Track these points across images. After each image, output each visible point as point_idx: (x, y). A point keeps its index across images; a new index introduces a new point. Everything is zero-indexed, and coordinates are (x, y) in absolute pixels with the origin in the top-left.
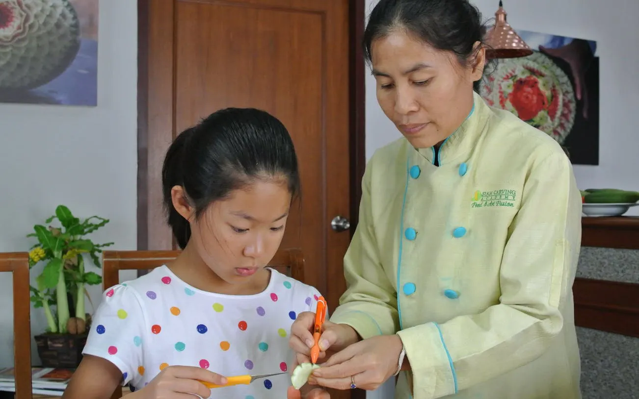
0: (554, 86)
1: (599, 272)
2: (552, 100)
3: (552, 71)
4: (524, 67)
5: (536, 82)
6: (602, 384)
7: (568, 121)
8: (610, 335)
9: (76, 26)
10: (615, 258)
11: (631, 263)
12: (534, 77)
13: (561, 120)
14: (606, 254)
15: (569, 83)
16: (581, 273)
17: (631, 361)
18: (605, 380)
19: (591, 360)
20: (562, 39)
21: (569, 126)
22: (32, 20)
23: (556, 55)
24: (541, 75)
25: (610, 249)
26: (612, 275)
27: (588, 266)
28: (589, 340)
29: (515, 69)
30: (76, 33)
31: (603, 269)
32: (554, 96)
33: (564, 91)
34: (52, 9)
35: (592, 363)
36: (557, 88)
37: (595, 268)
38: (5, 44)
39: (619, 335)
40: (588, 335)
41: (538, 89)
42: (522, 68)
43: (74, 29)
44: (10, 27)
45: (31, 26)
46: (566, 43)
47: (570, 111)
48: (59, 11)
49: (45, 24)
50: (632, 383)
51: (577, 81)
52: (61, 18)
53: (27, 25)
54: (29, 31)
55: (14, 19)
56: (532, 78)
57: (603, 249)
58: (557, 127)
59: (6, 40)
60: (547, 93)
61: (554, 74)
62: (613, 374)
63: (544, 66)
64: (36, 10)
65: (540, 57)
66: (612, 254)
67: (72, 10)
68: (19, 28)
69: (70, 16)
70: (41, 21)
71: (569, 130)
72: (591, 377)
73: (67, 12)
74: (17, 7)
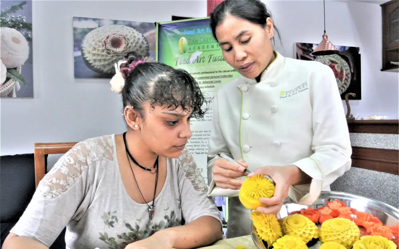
0: (342, 68)
1: (364, 144)
2: (341, 73)
3: (341, 61)
4: (329, 60)
5: (334, 66)
6: (366, 192)
7: (348, 82)
8: (370, 171)
9: (148, 47)
10: (372, 138)
11: (380, 139)
12: (333, 64)
13: (345, 81)
14: (368, 136)
15: (348, 66)
16: (356, 145)
17: (381, 182)
18: (368, 190)
19: (361, 182)
20: (344, 47)
21: (348, 84)
22: (130, 45)
23: (342, 54)
24: (336, 63)
25: (370, 134)
26: (371, 145)
27: (359, 141)
28: (360, 173)
29: (325, 61)
30: (148, 50)
31: (366, 142)
32: (342, 72)
33: (346, 69)
34: (138, 40)
35: (361, 183)
36: (343, 68)
37: (362, 142)
38: (119, 55)
39: (374, 171)
40: (359, 171)
41: (335, 69)
42: (328, 60)
43: (147, 48)
44: (121, 48)
45: (130, 47)
46: (347, 49)
47: (349, 78)
48: (141, 41)
49: (135, 46)
50: (381, 192)
51: (351, 64)
52: (141, 43)
53: (128, 47)
54: (129, 49)
55: (123, 44)
56: (333, 65)
57: (366, 134)
58: (343, 85)
59: (119, 53)
60: (339, 71)
61: (342, 63)
62: (371, 188)
63: (337, 59)
64: (131, 41)
65: (336, 55)
66: (370, 136)
67: (146, 40)
68: (125, 48)
69: (145, 43)
70: (134, 45)
71: (348, 86)
72: (361, 189)
73: (144, 41)
74: (124, 39)
